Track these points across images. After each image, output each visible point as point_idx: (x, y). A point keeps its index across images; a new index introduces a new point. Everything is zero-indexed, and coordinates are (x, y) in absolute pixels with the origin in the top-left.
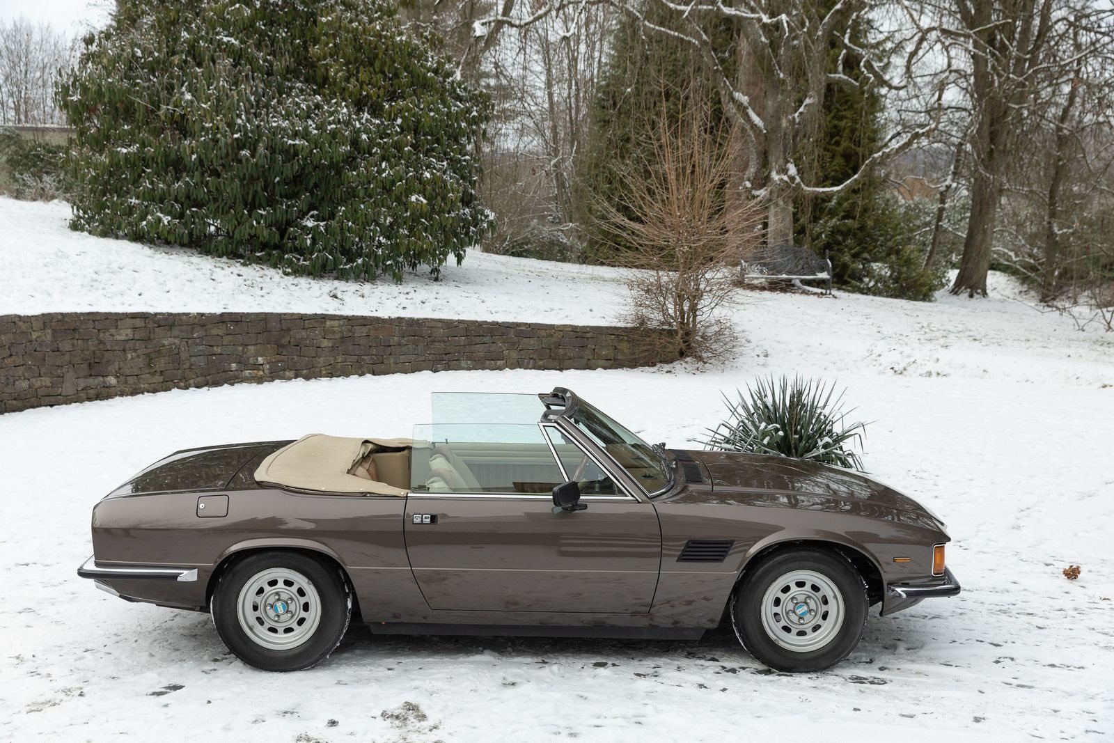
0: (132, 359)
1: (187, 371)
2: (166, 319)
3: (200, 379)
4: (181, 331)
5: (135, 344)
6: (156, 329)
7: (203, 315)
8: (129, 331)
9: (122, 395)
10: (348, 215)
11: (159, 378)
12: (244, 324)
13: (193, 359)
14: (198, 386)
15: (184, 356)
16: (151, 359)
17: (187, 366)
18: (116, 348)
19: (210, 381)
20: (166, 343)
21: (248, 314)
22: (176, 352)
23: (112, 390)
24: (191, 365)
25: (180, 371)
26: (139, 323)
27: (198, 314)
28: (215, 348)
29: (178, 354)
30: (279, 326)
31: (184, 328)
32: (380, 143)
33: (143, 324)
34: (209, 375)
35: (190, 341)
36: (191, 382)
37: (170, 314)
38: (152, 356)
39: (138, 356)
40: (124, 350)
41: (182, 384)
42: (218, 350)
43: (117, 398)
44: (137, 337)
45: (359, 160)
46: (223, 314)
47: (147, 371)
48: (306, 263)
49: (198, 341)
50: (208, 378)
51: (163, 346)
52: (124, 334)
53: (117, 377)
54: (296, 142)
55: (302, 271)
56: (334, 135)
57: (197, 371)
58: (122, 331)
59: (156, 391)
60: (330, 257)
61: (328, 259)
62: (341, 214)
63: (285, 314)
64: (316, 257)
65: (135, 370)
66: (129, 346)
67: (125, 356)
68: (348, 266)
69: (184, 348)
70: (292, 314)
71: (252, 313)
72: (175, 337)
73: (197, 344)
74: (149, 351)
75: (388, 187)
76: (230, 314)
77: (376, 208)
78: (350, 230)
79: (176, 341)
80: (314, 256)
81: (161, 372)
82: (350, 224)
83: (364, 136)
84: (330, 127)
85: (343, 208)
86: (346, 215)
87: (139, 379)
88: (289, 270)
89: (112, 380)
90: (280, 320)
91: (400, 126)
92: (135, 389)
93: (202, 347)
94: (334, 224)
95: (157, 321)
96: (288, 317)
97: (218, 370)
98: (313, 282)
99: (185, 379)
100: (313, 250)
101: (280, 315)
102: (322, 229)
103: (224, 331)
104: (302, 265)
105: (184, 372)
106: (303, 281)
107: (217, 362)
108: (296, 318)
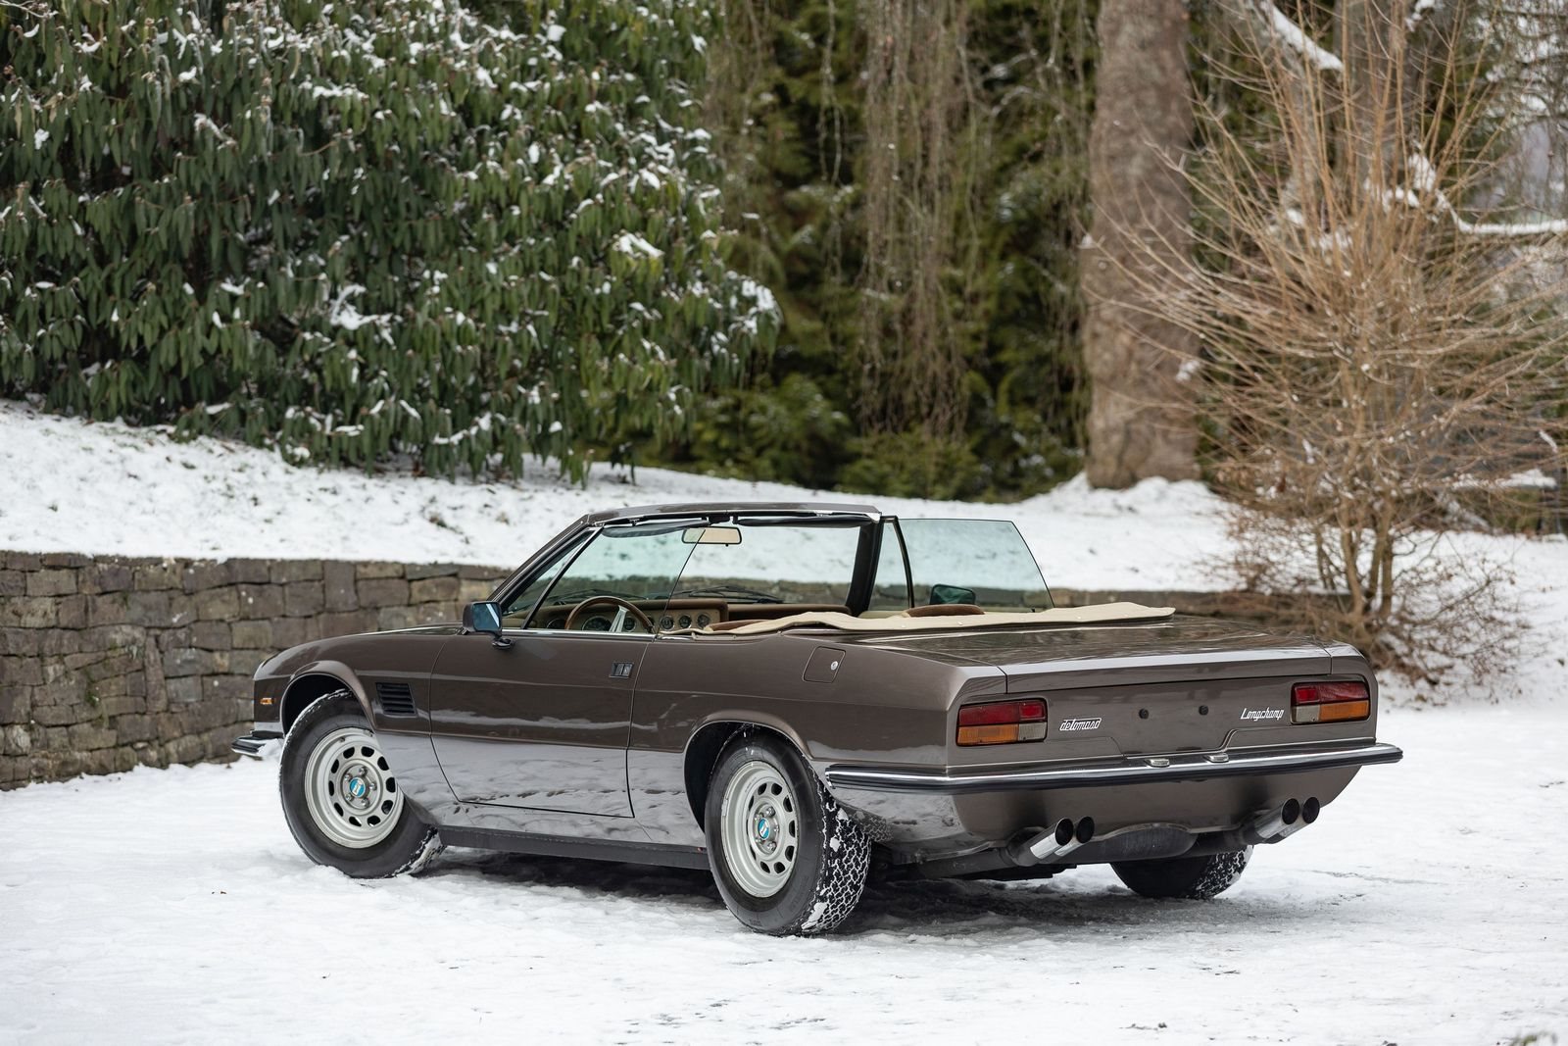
0: (57, 680)
1: (163, 717)
2: (116, 574)
3: (190, 741)
4: (147, 608)
5: (61, 638)
6: (100, 600)
7: (187, 563)
8: (48, 603)
9: (40, 779)
10: (456, 293)
11: (107, 737)
12: (275, 591)
13: (173, 685)
14: (189, 761)
15: (155, 675)
16: (92, 682)
17: (161, 705)
18: (26, 649)
19: (210, 748)
20: (118, 638)
21: (284, 565)
22: (137, 664)
23: (22, 764)
24: (170, 702)
25: (147, 718)
26: (65, 580)
27: (178, 560)
28: (217, 655)
29: (143, 669)
30: (352, 598)
31: (153, 597)
32: (517, 92)
33: (73, 588)
34: (208, 730)
35: (166, 636)
36: (171, 747)
37: (124, 561)
38: (94, 675)
39: (66, 673)
40: (40, 656)
41: (153, 754)
42: (222, 661)
43: (32, 785)
44: (64, 622)
45: (470, 140)
46: (230, 563)
47: (85, 715)
48: (350, 430)
49: (181, 635)
50: (205, 737)
51: (114, 648)
52: (40, 610)
53: (30, 729)
54: (336, 91)
55: (335, 455)
56: (426, 67)
57: (183, 719)
58: (35, 604)
59: (103, 771)
60: (413, 412)
61: (406, 416)
62: (436, 289)
63: (365, 564)
64: (382, 413)
65: (62, 710)
66: (50, 643)
67: (44, 672)
68: (456, 439)
69: (153, 655)
70: (382, 565)
71: (292, 562)
72: (134, 624)
73: (179, 645)
74: (86, 659)
75: (554, 217)
76: (246, 561)
77: (527, 271)
78: (462, 334)
79: (138, 633)
80: (376, 410)
81: (112, 718)
82: (460, 318)
83: (483, 75)
84: (415, 48)
85: (439, 275)
86: (450, 292)
87: (71, 736)
88: (302, 451)
89: (21, 737)
90: (356, 581)
91: (561, 45)
92: (64, 763)
93: (190, 654)
94: (421, 318)
95: (100, 580)
96: (372, 572)
97: (225, 716)
98: (372, 484)
99: (158, 740)
100: (365, 393)
101: (353, 565)
102: (386, 334)
103: (234, 608)
104: (341, 436)
105: (156, 722)
106: (346, 481)
107: (223, 695)
108: (390, 572)
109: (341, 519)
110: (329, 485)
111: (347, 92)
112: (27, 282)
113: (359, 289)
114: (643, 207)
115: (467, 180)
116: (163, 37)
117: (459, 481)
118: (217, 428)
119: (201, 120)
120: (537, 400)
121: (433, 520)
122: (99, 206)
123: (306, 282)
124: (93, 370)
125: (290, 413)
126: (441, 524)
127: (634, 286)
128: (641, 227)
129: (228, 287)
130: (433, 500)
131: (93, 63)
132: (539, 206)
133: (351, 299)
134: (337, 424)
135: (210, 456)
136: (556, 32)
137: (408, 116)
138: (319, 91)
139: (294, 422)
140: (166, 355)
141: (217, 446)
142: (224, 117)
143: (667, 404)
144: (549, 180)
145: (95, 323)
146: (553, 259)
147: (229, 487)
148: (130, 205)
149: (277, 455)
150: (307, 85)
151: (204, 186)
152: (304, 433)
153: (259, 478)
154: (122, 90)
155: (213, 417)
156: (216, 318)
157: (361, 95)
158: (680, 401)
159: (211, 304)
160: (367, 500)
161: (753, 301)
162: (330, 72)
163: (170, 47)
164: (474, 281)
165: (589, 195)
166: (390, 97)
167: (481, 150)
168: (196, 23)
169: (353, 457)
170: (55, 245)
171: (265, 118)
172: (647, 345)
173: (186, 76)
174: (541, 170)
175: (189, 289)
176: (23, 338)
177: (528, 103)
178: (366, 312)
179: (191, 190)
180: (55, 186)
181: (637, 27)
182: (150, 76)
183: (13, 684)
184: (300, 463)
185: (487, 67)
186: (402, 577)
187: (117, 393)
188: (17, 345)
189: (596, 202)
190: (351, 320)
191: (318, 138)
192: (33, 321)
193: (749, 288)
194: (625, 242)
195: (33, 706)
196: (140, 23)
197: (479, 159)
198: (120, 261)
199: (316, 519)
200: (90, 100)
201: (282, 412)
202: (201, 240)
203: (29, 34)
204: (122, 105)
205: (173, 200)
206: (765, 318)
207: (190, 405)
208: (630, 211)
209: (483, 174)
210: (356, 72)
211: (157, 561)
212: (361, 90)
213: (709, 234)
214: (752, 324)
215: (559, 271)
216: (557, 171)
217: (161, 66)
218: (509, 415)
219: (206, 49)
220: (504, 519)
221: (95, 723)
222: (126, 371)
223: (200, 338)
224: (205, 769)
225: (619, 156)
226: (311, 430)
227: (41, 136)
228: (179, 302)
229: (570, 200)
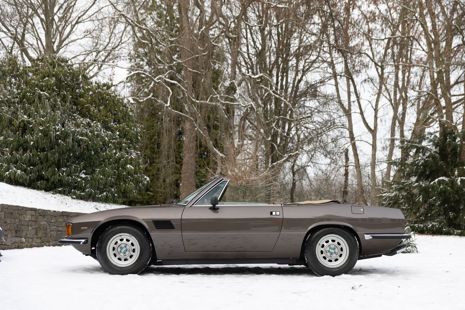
0: (31, 230)
1: (50, 238)
2: (42, 212)
3: (54, 242)
4: (48, 219)
5: (32, 223)
6: (39, 217)
7: (55, 211)
8: (30, 216)
9: (27, 247)
11: (39, 241)
12: (70, 217)
13: (51, 232)
14: (54, 246)
15: (48, 230)
16: (37, 231)
17: (49, 236)
18: (25, 224)
20: (42, 224)
23: (23, 244)
24: (51, 235)
25: (47, 238)
26: (33, 213)
27: (53, 211)
28: (59, 228)
29: (46, 229)
31: (49, 217)
33: (35, 214)
35: (51, 224)
36: (51, 243)
37: (44, 210)
38: (38, 230)
39: (33, 229)
40: (28, 226)
41: (47, 244)
43: (25, 248)
44: (33, 220)
45: (104, 149)
46: (63, 212)
47: (36, 236)
48: (83, 194)
49: (53, 224)
50: (57, 242)
51: (41, 225)
52: (28, 218)
53: (25, 238)
54: (83, 138)
55: (80, 197)
56: (98, 136)
57: (53, 238)
58: (27, 216)
59: (38, 246)
60: (93, 191)
62: (98, 172)
64: (88, 191)
65: (31, 235)
66: (30, 223)
67: (28, 228)
68: (100, 196)
69: (48, 227)
71: (73, 213)
72: (45, 221)
73: (53, 225)
74: (36, 227)
75: (117, 161)
76: (65, 212)
77: (112, 170)
78: (101, 179)
79: (46, 223)
81: (40, 237)
82: (101, 176)
83: (106, 138)
84: (96, 132)
85: (98, 170)
86: (100, 172)
87: (33, 240)
88: (74, 197)
89: (23, 240)
91: (119, 135)
92: (31, 245)
93: (55, 227)
94: (95, 176)
95: (39, 213)
98: (86, 202)
99: (48, 242)
100: (85, 188)
102: (89, 178)
103: (63, 220)
104: (81, 195)
106: (82, 202)
107: (60, 235)
110: (79, 202)
111: (85, 138)
112: (29, 166)
113: (85, 171)
114: (131, 161)
115: (103, 154)
116: (54, 127)
117: (100, 203)
118: (60, 192)
119: (60, 141)
120: (113, 190)
121: (96, 208)
122: (42, 155)
123: (76, 169)
124: (39, 182)
125: (73, 190)
127: (129, 173)
128: (131, 164)
129: (63, 169)
130: (96, 206)
131: (41, 131)
132: (115, 159)
133: (84, 173)
134: (80, 193)
135: (58, 196)
136: (118, 133)
137: (94, 143)
138: (80, 137)
139: (73, 192)
140: (52, 180)
141: (60, 195)
142: (64, 141)
143: (134, 193)
144: (117, 155)
145: (40, 174)
146: (117, 168)
147: (62, 201)
148: (47, 154)
149: (70, 197)
150: (78, 136)
151: (60, 151)
153: (67, 200)
154: (47, 135)
155: (59, 191)
156: (61, 174)
157: (87, 139)
158: (135, 193)
159: (60, 172)
160: (85, 205)
161: (146, 179)
162: (82, 135)
163: (55, 129)
164: (104, 171)
165: (123, 158)
166: (92, 140)
167: (106, 150)
168: (60, 125)
169: (83, 198)
170: (33, 161)
171: (71, 141)
172: (131, 183)
173: (58, 133)
174: (115, 154)
175: (56, 169)
176: (27, 176)
177: (113, 143)
178: (86, 175)
179: (58, 152)
180: (34, 151)
181: (131, 133)
182: (52, 133)
183: (22, 230)
184: (74, 199)
185: (107, 137)
187: (44, 186)
188: (26, 177)
189: (124, 160)
190: (83, 176)
191: (79, 145)
192: (29, 173)
193: (145, 177)
194: (128, 166)
195: (26, 234)
196: (50, 124)
197: (105, 151)
198: (45, 164)
199: (77, 207)
200: (41, 137)
201: (71, 190)
202: (59, 160)
203: (31, 126)
204: (46, 138)
205: (54, 154)
206: (148, 181)
207: (56, 188)
208: (129, 162)
209: (106, 153)
210: (86, 135)
211: (50, 211)
213: (141, 166)
214: (146, 182)
215: (117, 170)
217: (53, 131)
218: (109, 193)
219: (61, 129)
221: (37, 238)
222: (45, 182)
223: (58, 177)
224: (56, 247)
225: (127, 153)
226: (76, 193)
227: (32, 143)
228: (55, 171)
229: (120, 159)
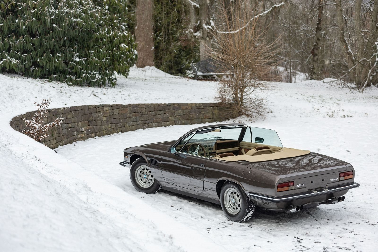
2: (55, 112)
3: (66, 140)
6: (53, 117)
11: (55, 141)
12: (77, 112)
13: (63, 131)
14: (66, 144)
15: (61, 129)
16: (52, 132)
17: (62, 135)
19: (69, 141)
21: (78, 107)
22: (58, 127)
24: (63, 134)
27: (63, 108)
29: (59, 129)
30: (88, 112)
31: (60, 115)
32: (103, 18)
33: (49, 115)
36: (63, 142)
37: (56, 109)
41: (61, 144)
42: (70, 125)
46: (71, 108)
47: (52, 138)
48: (79, 79)
49: (64, 122)
50: (68, 139)
54: (77, 20)
55: (76, 84)
56: (91, 15)
57: (65, 136)
60: (89, 76)
61: (88, 76)
62: (92, 54)
63: (90, 106)
64: (85, 76)
68: (96, 80)
70: (92, 106)
71: (79, 106)
75: (111, 40)
76: (73, 107)
77: (107, 51)
78: (97, 62)
80: (83, 76)
81: (55, 138)
82: (96, 59)
84: (89, 12)
85: (92, 51)
86: (94, 55)
88: (71, 83)
90: (89, 109)
91: (108, 9)
93: (65, 125)
94: (90, 59)
95: (53, 113)
96: (91, 107)
97: (71, 135)
98: (83, 89)
100: (81, 73)
101: (88, 106)
102: (84, 62)
103: (71, 116)
104: (77, 80)
105: (61, 138)
106: (79, 89)
107: (70, 131)
108: (94, 107)
109: (80, 96)
110: (76, 89)
111: (79, 20)
112: (23, 54)
113: (78, 54)
114: (124, 39)
115: (97, 35)
116: (47, 10)
117: (96, 87)
118: (56, 79)
119: (54, 25)
120: (108, 73)
121: (94, 95)
122: (35, 40)
125: (68, 76)
126: (95, 96)
128: (124, 42)
129: (58, 55)
130: (93, 91)
132: (109, 39)
133: (77, 56)
134: (76, 78)
135: (55, 85)
136: (107, 7)
137: (88, 24)
138: (74, 20)
139: (69, 78)
140: (48, 67)
141: (56, 83)
142: (59, 25)
145: (34, 61)
146: (111, 48)
147: (61, 91)
148: (40, 40)
149: (66, 84)
150: (72, 19)
151: (56, 37)
152: (71, 80)
155: (55, 77)
156: (56, 60)
157: (81, 20)
159: (55, 58)
160: (83, 92)
162: (76, 17)
163: (49, 12)
164: (99, 52)
165: (117, 37)
166: (85, 21)
168: (53, 8)
169: (79, 84)
170: (27, 48)
171: (68, 25)
172: (125, 62)
173: (52, 17)
174: (108, 33)
175: (51, 55)
177: (105, 20)
178: (80, 58)
179: (53, 38)
181: (121, 6)
182: (47, 18)
184: (70, 85)
186: (95, 107)
187: (39, 74)
188: (21, 65)
189: (118, 38)
190: (78, 60)
191: (74, 29)
192: (24, 61)
194: (122, 45)
196: (43, 7)
198: (38, 50)
199: (77, 96)
201: (66, 76)
202: (55, 46)
203: (20, 8)
204: (40, 22)
205: (50, 40)
207: (51, 75)
208: (122, 40)
210: (80, 16)
211: (60, 109)
212: (81, 19)
213: (134, 43)
214: (134, 56)
215: (112, 50)
216: (112, 33)
217: (48, 15)
219: (55, 13)
220: (104, 94)
221: (53, 140)
222: (40, 70)
223: (54, 63)
224: (68, 145)
226: (72, 79)
227: (24, 27)
228: (50, 57)
229: (114, 38)
